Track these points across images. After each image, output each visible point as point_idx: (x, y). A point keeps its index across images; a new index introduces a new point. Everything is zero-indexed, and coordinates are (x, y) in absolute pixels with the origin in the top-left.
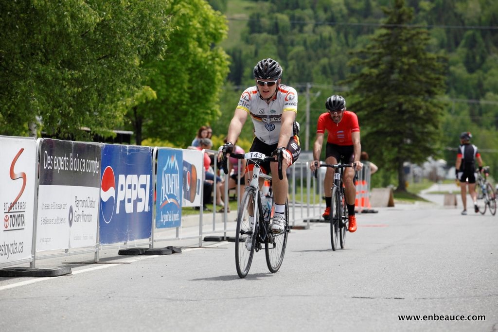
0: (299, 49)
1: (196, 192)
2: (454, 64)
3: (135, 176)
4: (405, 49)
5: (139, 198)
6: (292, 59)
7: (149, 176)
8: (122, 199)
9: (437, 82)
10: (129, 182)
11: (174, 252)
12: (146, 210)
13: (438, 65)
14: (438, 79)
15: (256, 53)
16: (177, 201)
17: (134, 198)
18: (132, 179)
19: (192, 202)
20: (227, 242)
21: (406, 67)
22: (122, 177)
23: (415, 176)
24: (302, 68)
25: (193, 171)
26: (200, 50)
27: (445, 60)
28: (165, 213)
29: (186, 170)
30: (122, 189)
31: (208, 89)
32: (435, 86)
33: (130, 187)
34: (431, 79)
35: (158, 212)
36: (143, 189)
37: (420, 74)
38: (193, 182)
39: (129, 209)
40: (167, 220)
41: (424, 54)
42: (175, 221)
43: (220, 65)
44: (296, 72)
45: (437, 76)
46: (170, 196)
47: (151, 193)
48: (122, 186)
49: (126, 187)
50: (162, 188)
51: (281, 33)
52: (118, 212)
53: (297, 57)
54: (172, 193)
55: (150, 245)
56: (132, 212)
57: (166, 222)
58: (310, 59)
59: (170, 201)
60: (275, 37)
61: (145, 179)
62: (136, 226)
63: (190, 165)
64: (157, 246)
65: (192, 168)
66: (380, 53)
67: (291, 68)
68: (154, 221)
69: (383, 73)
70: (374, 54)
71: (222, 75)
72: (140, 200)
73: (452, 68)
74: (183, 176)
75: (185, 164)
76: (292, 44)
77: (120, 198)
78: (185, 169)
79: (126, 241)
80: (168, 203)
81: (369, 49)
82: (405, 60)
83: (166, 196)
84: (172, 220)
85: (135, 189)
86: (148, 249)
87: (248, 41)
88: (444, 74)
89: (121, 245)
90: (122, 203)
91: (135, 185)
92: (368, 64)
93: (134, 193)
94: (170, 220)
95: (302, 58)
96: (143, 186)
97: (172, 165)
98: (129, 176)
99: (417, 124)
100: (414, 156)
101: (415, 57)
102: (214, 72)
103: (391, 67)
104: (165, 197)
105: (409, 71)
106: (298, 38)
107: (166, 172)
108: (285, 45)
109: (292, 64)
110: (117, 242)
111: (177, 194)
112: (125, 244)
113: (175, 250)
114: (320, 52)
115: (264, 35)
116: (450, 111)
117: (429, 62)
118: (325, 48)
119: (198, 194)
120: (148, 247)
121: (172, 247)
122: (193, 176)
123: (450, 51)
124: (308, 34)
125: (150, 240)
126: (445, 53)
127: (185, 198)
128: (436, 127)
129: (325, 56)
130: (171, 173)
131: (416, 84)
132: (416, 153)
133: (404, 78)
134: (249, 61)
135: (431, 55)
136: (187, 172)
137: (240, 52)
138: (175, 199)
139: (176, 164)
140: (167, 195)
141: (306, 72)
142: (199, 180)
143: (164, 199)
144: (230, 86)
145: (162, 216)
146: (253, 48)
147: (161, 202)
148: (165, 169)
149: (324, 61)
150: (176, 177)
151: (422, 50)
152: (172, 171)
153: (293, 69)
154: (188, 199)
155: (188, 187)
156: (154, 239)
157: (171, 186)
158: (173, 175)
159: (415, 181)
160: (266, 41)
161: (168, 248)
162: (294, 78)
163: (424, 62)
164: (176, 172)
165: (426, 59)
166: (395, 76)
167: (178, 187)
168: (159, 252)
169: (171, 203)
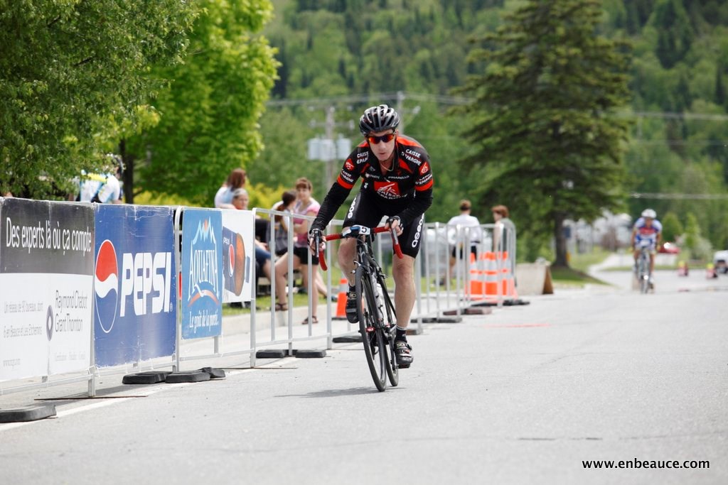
0: (380, 35)
1: (244, 278)
3: (148, 255)
4: (560, 31)
5: (155, 290)
6: (370, 52)
7: (169, 254)
8: (130, 294)
9: (615, 85)
10: (138, 266)
11: (213, 377)
12: (167, 310)
13: (616, 56)
14: (616, 80)
15: (310, 44)
16: (215, 294)
17: (147, 291)
18: (144, 259)
19: (238, 294)
20: (294, 359)
21: (563, 62)
22: (127, 257)
23: (579, 242)
24: (386, 67)
25: (239, 245)
26: (227, 44)
28: (195, 314)
29: (228, 243)
30: (128, 277)
31: (243, 108)
32: (612, 91)
33: (140, 272)
34: (605, 80)
35: (185, 313)
36: (161, 276)
37: (587, 72)
38: (239, 262)
39: (140, 308)
40: (200, 325)
41: (593, 39)
42: (212, 327)
43: (261, 70)
44: (377, 74)
45: (615, 75)
46: (204, 286)
47: (173, 281)
48: (128, 271)
49: (134, 273)
50: (191, 272)
51: (349, 10)
52: (122, 314)
53: (378, 49)
54: (206, 280)
55: (174, 366)
56: (145, 313)
57: (198, 328)
58: (399, 52)
59: (203, 293)
60: (341, 17)
61: (163, 259)
62: (152, 337)
63: (234, 233)
64: (185, 368)
65: (236, 238)
66: (520, 40)
67: (368, 68)
68: (180, 327)
69: (526, 73)
70: (510, 41)
71: (265, 85)
72: (157, 294)
73: (635, 62)
74: (224, 252)
75: (226, 233)
76: (369, 27)
77: (126, 291)
78: (226, 241)
79: (137, 361)
80: (201, 297)
81: (501, 33)
82: (561, 50)
83: (197, 286)
84: (208, 325)
85: (148, 276)
86: (170, 373)
87: (294, 25)
88: (625, 71)
89: (129, 369)
90: (130, 298)
91: (148, 270)
92: (500, 59)
93: (148, 282)
94: (204, 325)
95: (387, 50)
96: (161, 271)
97: (206, 235)
98: (139, 255)
99: (584, 155)
100: (579, 209)
101: (578, 45)
102: (252, 81)
103: (539, 63)
104: (195, 288)
105: (568, 69)
106: (379, 16)
107: (196, 247)
108: (357, 30)
109: (370, 61)
110: (123, 363)
111: (213, 282)
112: (135, 365)
113: (215, 374)
114: (416, 39)
115: (322, 14)
116: (635, 132)
117: (601, 52)
118: (424, 32)
119: (248, 281)
120: (170, 369)
121: (209, 368)
122: (239, 253)
124: (396, 11)
125: (173, 358)
126: (623, 36)
127: (227, 288)
128: (616, 160)
129: (424, 46)
130: (205, 249)
131: (580, 90)
132: (582, 204)
133: (561, 81)
134: (299, 58)
135: (603, 40)
137: (283, 43)
138: (212, 291)
139: (212, 234)
140: (198, 284)
141: (394, 74)
142: (249, 258)
143: (194, 290)
144: (273, 101)
145: (192, 319)
146: (304, 35)
147: (190, 297)
148: (194, 241)
149: (424, 54)
150: (213, 255)
151: (589, 32)
152: (205, 244)
153: (372, 70)
154: (231, 291)
155: (232, 271)
156: (180, 356)
157: (204, 270)
158: (207, 251)
159: (580, 251)
160: (325, 23)
161: (204, 370)
163: (592, 53)
164: (211, 247)
165: (595, 48)
166: (545, 77)
167: (216, 271)
168: (189, 378)
169: (206, 297)
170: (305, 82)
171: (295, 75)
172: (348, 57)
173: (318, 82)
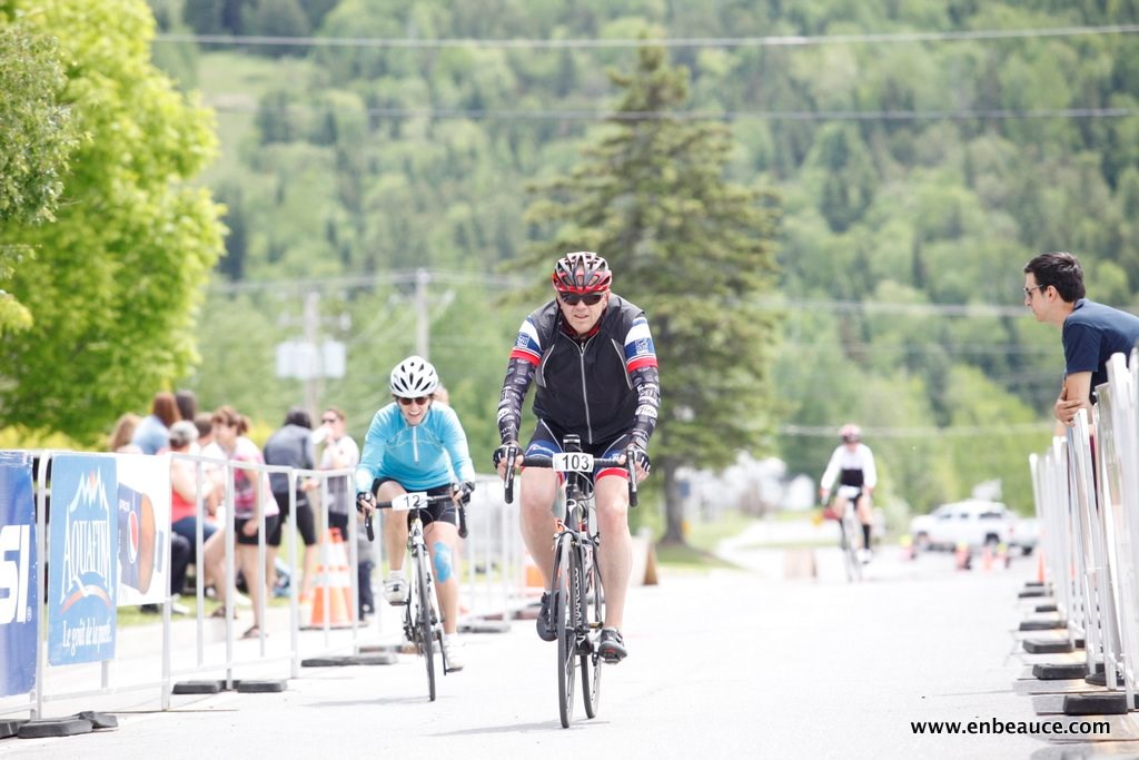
0: (392, 182)
1: (153, 565)
2: (794, 210)
4: (670, 174)
5: (3, 586)
6: (375, 207)
7: (26, 529)
9: (755, 258)
11: (96, 727)
12: (22, 618)
13: (754, 212)
14: (757, 250)
15: (280, 196)
16: (106, 591)
19: (144, 591)
20: (234, 695)
21: (675, 222)
23: (704, 504)
24: (401, 232)
25: (145, 511)
26: (141, 195)
27: (771, 201)
28: (73, 624)
29: (127, 509)
31: (166, 296)
32: (749, 268)
34: (740, 250)
35: (56, 623)
36: (13, 563)
37: (712, 236)
38: (146, 539)
40: (81, 643)
41: (720, 186)
42: (101, 645)
45: (755, 242)
46: (90, 579)
47: (33, 572)
50: (67, 557)
51: (342, 142)
53: (388, 204)
54: (93, 570)
55: (33, 711)
57: (77, 648)
58: (421, 207)
59: (88, 591)
60: (328, 153)
61: (16, 536)
63: (137, 493)
64: (51, 712)
65: (140, 501)
66: (606, 188)
67: (371, 233)
68: (44, 646)
69: (618, 239)
70: (590, 189)
71: (203, 260)
72: (6, 593)
73: (790, 223)
74: (121, 524)
75: (124, 492)
76: (375, 169)
78: (124, 505)
80: (83, 598)
81: (578, 177)
82: (671, 203)
83: (76, 578)
84: (95, 642)
86: (27, 722)
87: (256, 165)
88: (772, 236)
92: (577, 216)
94: (88, 642)
95: (402, 205)
96: (13, 556)
97: (92, 498)
99: (707, 367)
100: (702, 451)
101: (698, 194)
102: (179, 254)
103: (637, 223)
104: (74, 582)
105: (682, 233)
106: (390, 152)
107: (75, 516)
108: (355, 173)
109: (375, 223)
111: (104, 572)
113: (101, 721)
114: (448, 187)
115: (300, 149)
116: (788, 332)
117: (732, 208)
118: (460, 176)
119: (159, 570)
120: (26, 716)
121: (91, 712)
122: (146, 525)
123: (782, 176)
124: (416, 144)
125: (32, 698)
126: (771, 183)
127: (124, 581)
128: (758, 375)
129: (462, 198)
130: (90, 519)
131: (701, 266)
132: (707, 445)
133: (672, 251)
134: (261, 218)
135: (736, 189)
136: (127, 513)
137: (238, 194)
138: (101, 585)
139: (103, 494)
140: (80, 575)
141: (414, 242)
142: (161, 534)
143: (71, 586)
144: (221, 284)
145: (68, 633)
146: (271, 182)
147: (63, 597)
148: (73, 507)
149: (460, 212)
150: (103, 528)
151: (714, 176)
152: (91, 512)
153: (379, 236)
154: (132, 585)
155: (133, 554)
156: (44, 694)
157: (89, 552)
158: (94, 523)
159: (706, 518)
160: (304, 164)
161: (82, 716)
162: (381, 259)
163: (719, 208)
164: (101, 516)
165: (724, 200)
166: (647, 247)
167: (109, 555)
168: (57, 729)
169: (92, 597)
170: (274, 255)
171: (257, 244)
172: (341, 216)
173: (294, 256)
